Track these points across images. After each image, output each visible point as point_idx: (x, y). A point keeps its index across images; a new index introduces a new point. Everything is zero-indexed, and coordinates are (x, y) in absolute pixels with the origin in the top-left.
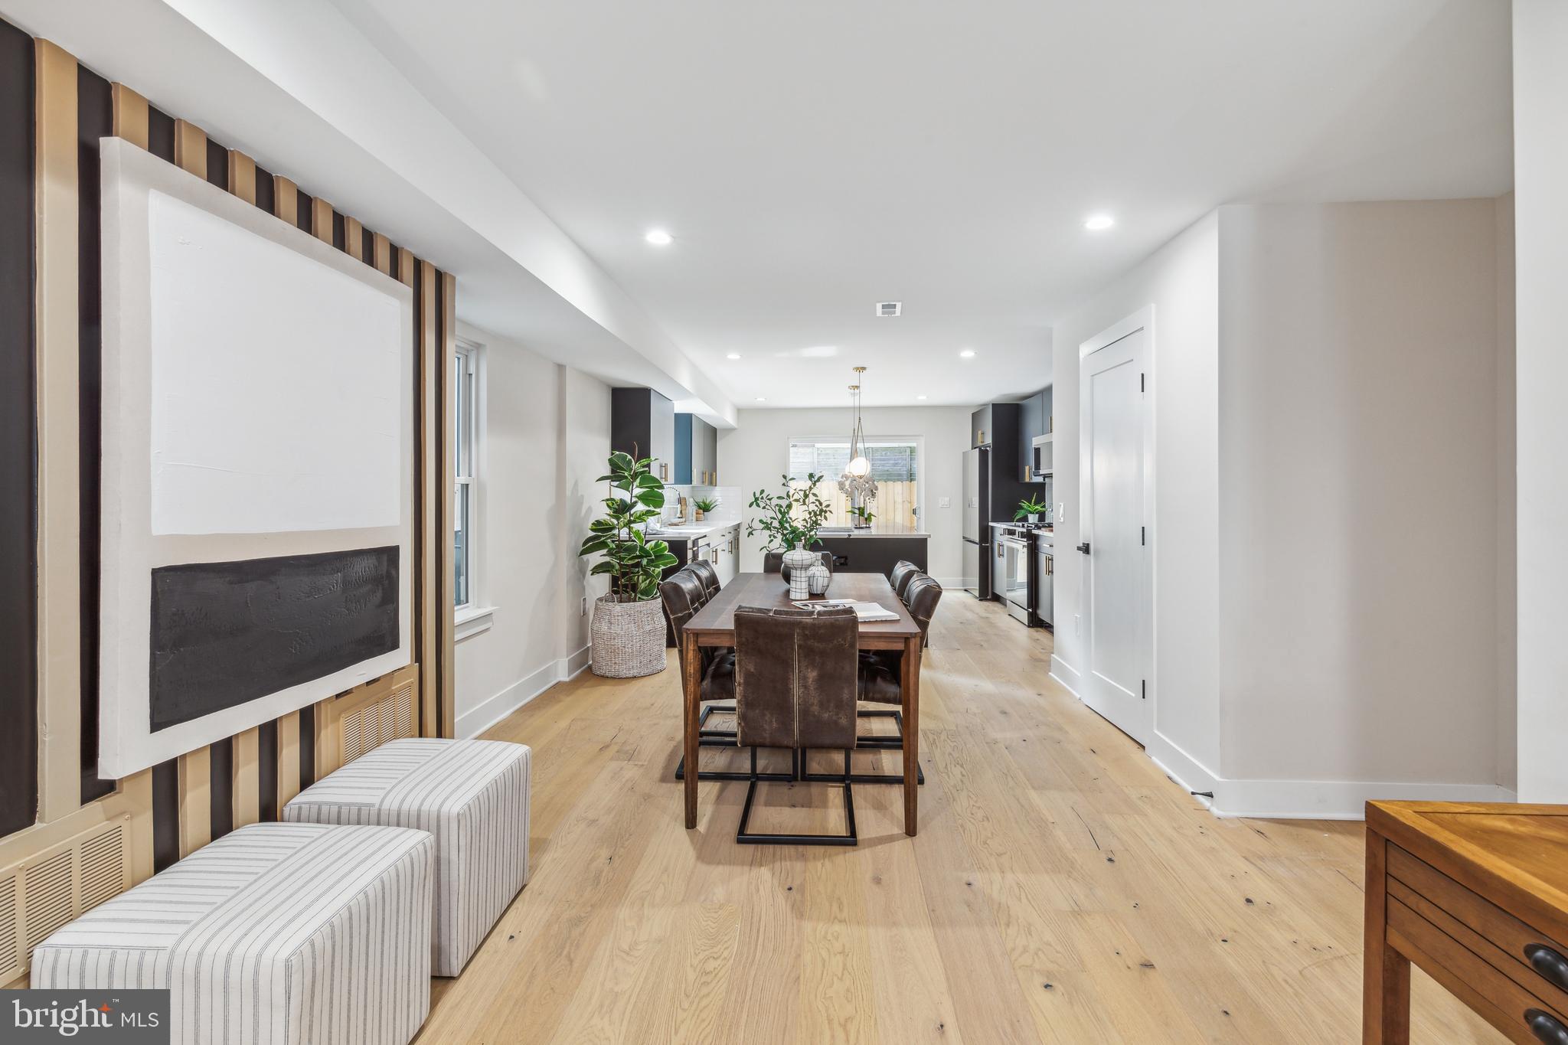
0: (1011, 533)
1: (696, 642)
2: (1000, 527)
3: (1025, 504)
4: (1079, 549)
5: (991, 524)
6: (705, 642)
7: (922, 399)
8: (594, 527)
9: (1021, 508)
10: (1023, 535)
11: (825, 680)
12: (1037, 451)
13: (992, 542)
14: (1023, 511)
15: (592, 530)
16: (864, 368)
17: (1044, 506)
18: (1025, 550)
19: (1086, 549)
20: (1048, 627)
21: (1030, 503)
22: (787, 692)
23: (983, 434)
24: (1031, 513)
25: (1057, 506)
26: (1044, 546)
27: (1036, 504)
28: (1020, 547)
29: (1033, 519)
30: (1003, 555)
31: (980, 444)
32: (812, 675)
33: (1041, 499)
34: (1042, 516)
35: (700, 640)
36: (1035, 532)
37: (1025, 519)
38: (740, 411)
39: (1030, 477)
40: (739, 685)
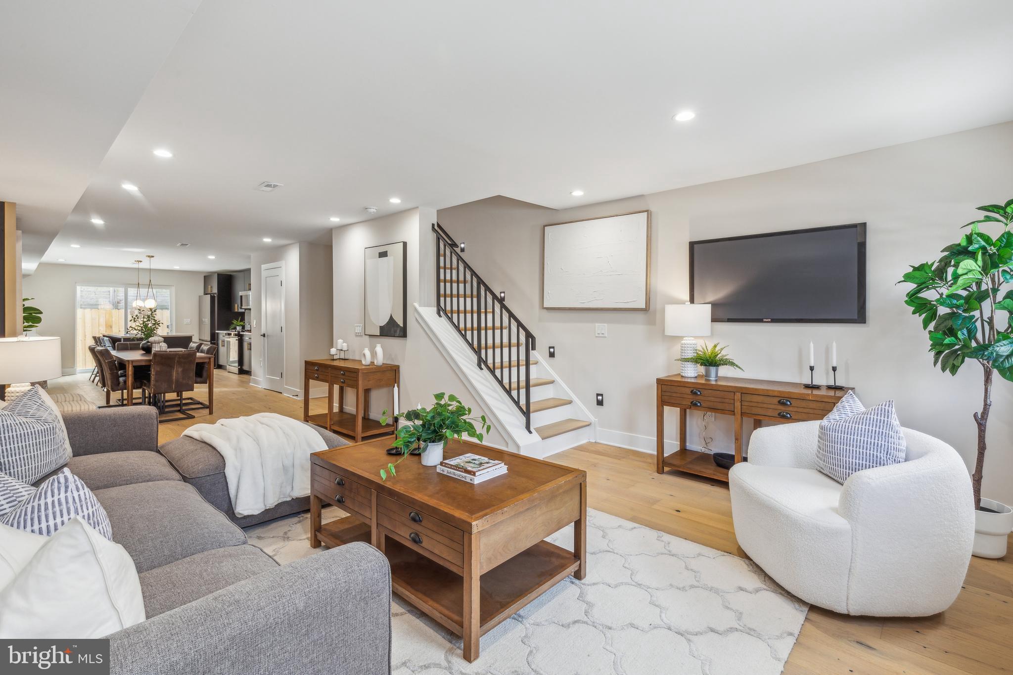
0: (229, 334)
1: (132, 364)
2: (222, 333)
3: (235, 322)
4: (261, 335)
5: (217, 331)
6: (135, 364)
9: (233, 324)
10: (236, 335)
11: (185, 371)
12: (241, 296)
13: (217, 340)
14: (234, 325)
16: (153, 256)
17: (244, 323)
18: (237, 341)
19: (264, 335)
20: (248, 373)
21: (238, 321)
22: (171, 375)
23: (211, 287)
24: (238, 326)
25: (252, 320)
26: (246, 338)
27: (240, 322)
28: (233, 341)
29: (238, 328)
30: (224, 346)
31: (209, 292)
32: (180, 370)
33: (243, 320)
34: (243, 327)
35: (134, 363)
36: (241, 333)
37: (235, 328)
38: (40, 265)
39: (237, 308)
40: (153, 375)
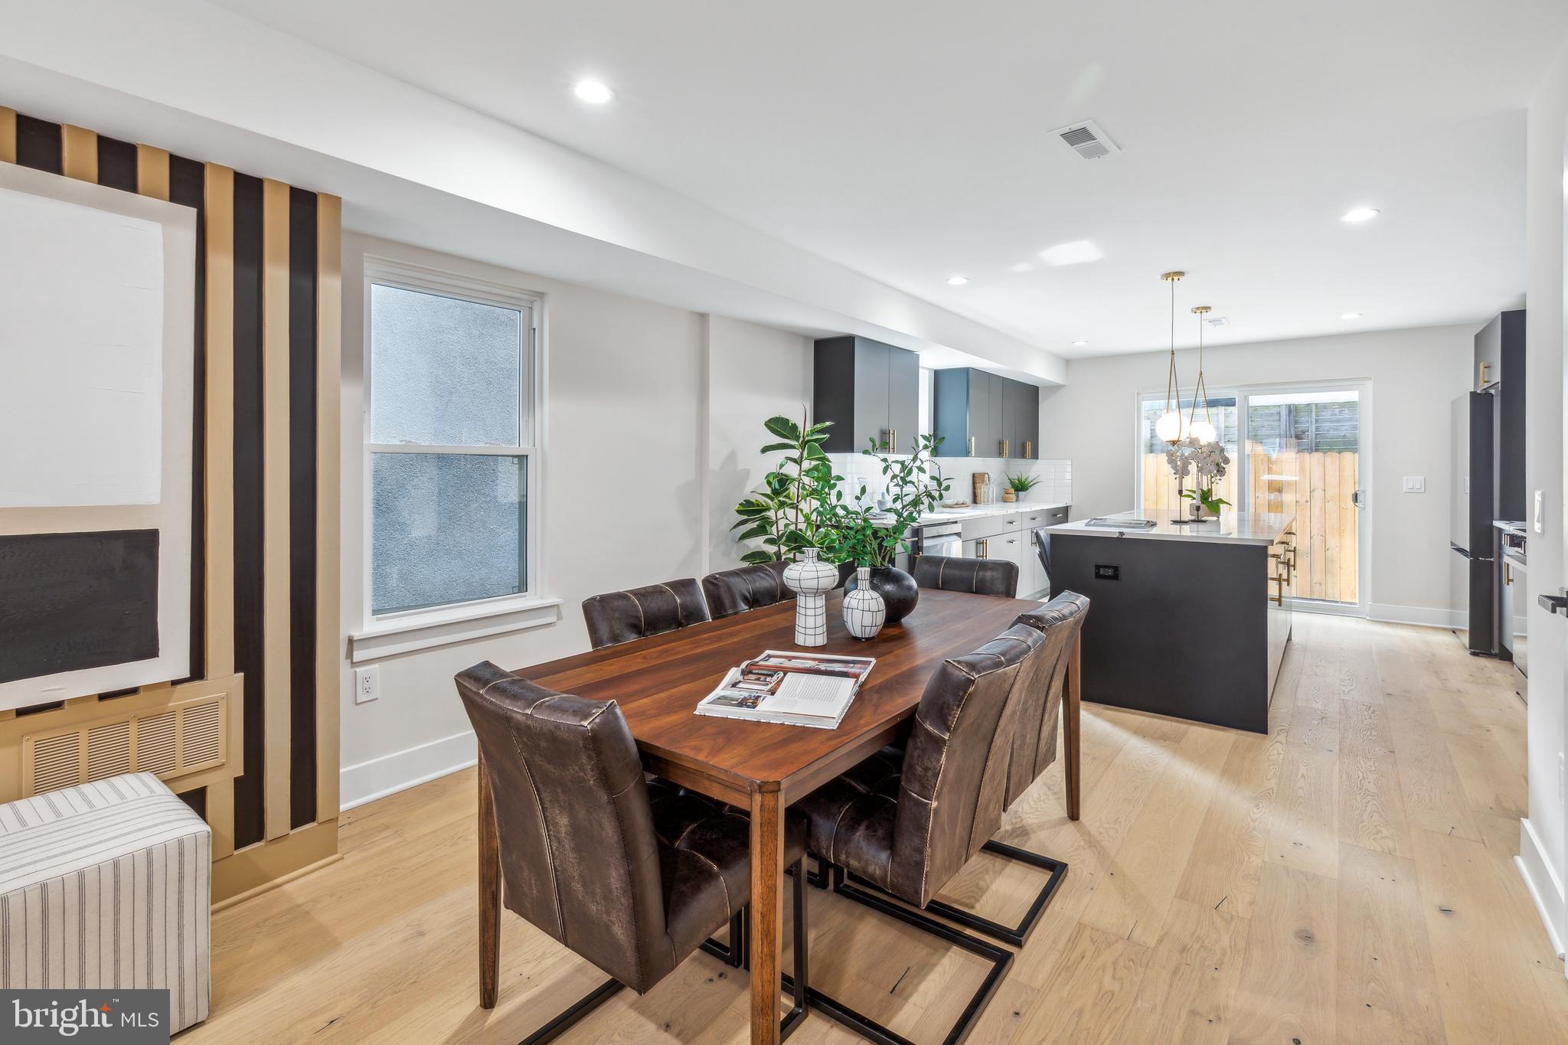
5: (1497, 523)
7: (1350, 319)
8: (742, 508)
15: (739, 512)
16: (1180, 273)
23: (1487, 368)
31: (1482, 384)
38: (1068, 363)
